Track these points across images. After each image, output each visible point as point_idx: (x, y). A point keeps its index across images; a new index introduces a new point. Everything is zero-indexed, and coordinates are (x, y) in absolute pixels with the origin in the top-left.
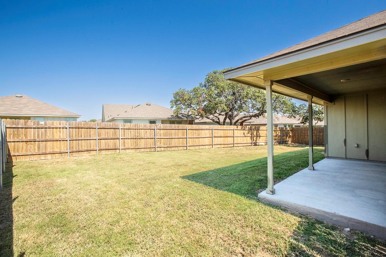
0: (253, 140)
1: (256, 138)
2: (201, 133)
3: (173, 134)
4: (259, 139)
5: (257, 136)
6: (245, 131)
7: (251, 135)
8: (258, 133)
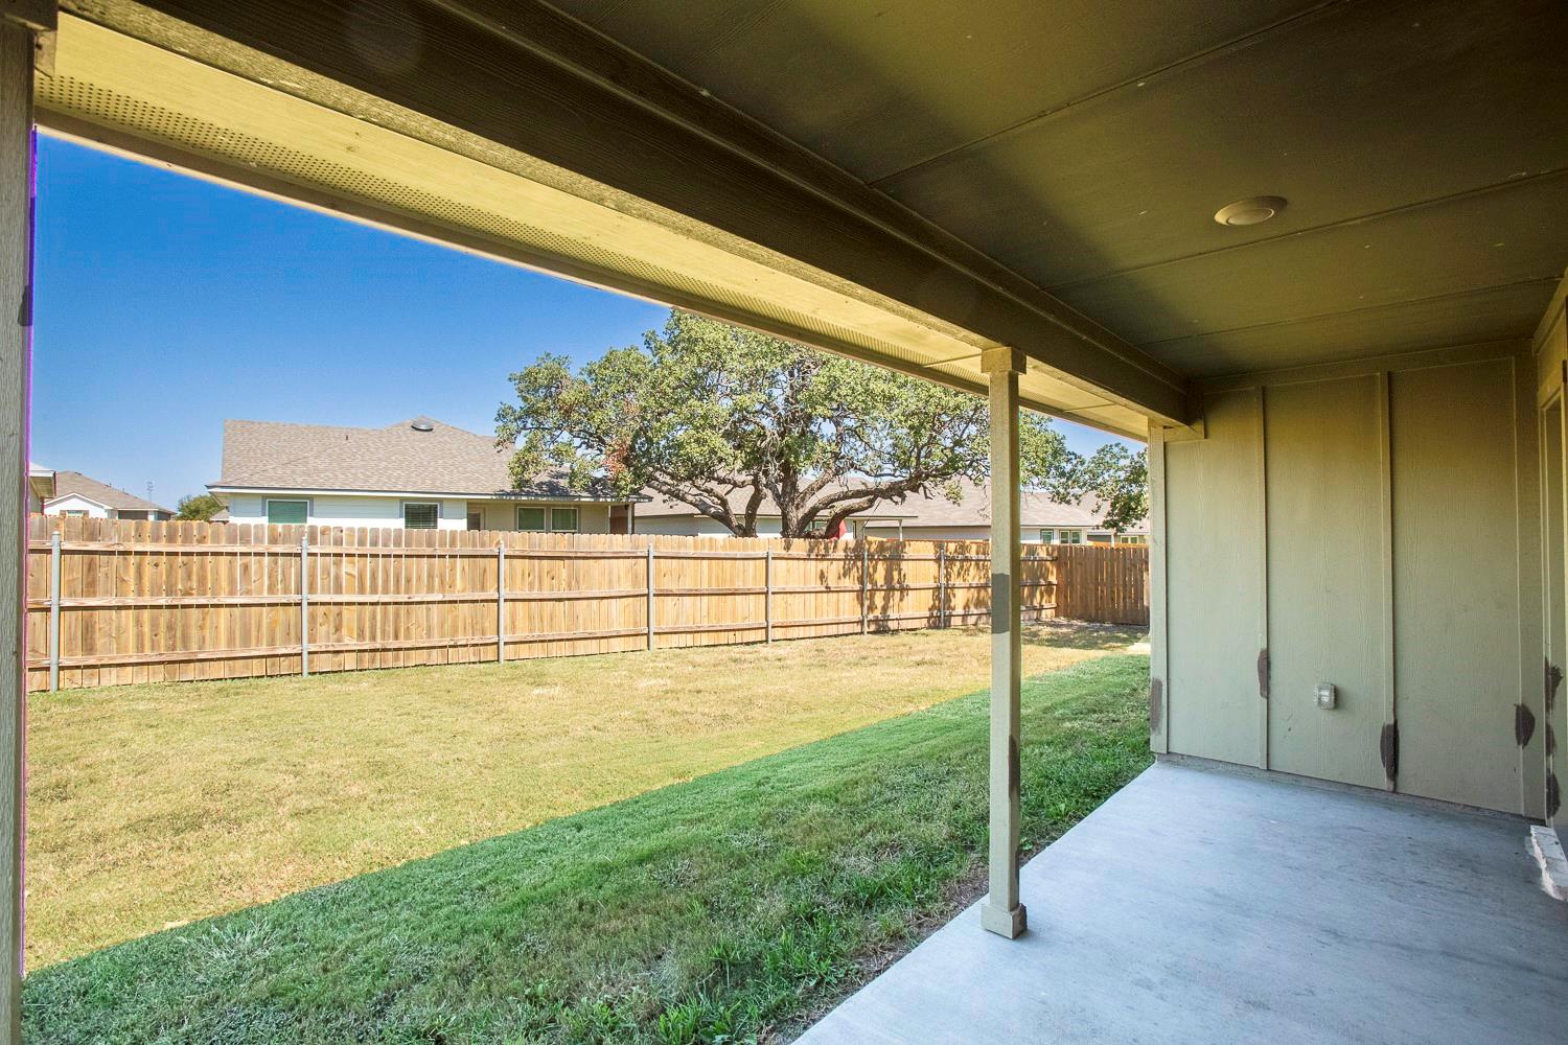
0: (871, 608)
1: (887, 599)
2: (581, 572)
3: (419, 578)
4: (901, 600)
5: (891, 589)
6: (825, 563)
7: (861, 582)
8: (895, 574)
